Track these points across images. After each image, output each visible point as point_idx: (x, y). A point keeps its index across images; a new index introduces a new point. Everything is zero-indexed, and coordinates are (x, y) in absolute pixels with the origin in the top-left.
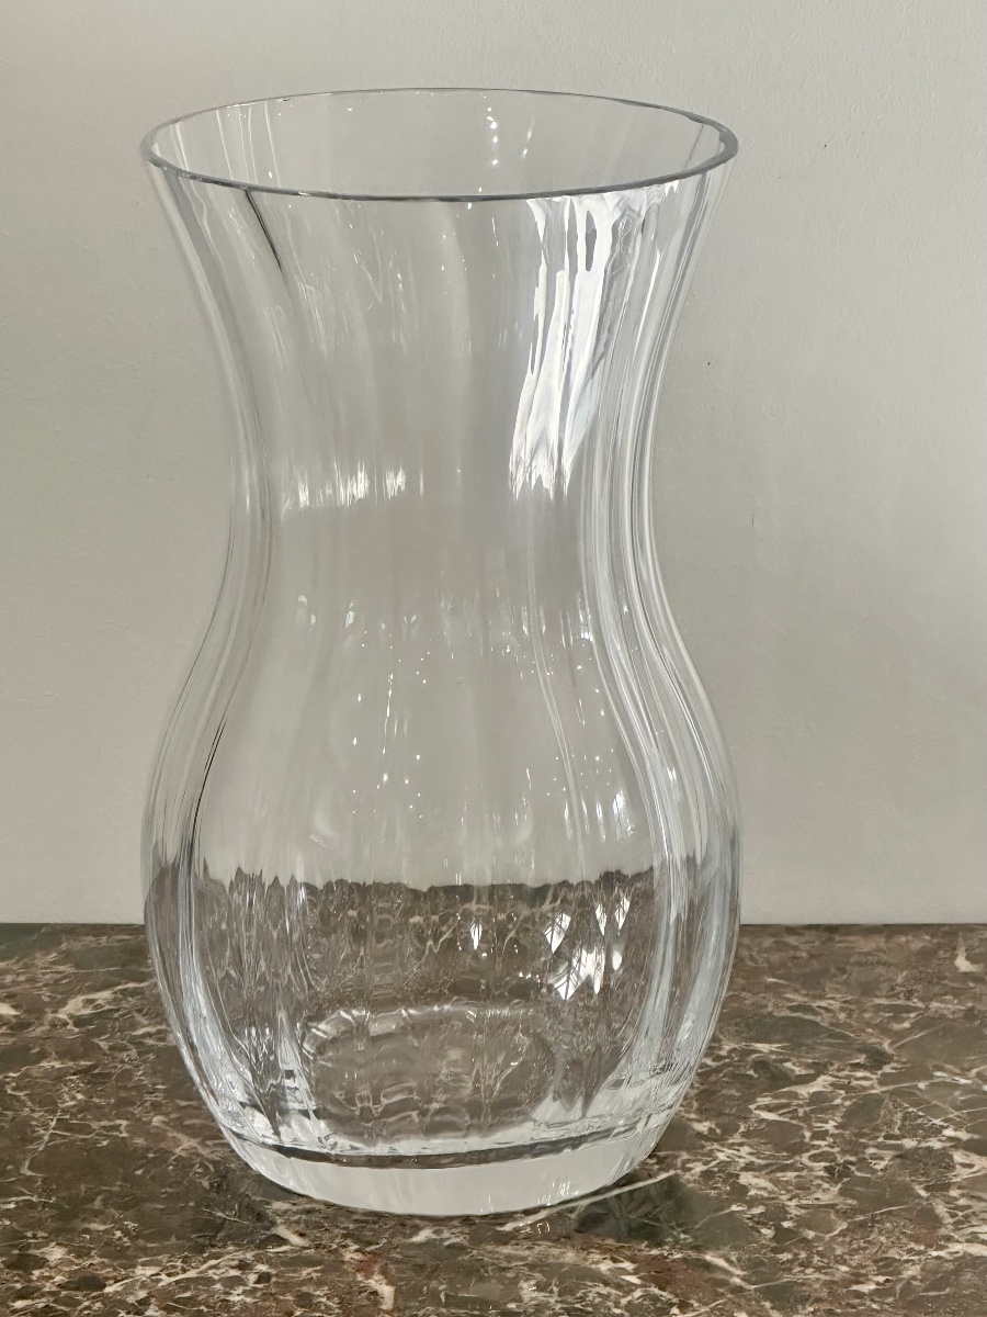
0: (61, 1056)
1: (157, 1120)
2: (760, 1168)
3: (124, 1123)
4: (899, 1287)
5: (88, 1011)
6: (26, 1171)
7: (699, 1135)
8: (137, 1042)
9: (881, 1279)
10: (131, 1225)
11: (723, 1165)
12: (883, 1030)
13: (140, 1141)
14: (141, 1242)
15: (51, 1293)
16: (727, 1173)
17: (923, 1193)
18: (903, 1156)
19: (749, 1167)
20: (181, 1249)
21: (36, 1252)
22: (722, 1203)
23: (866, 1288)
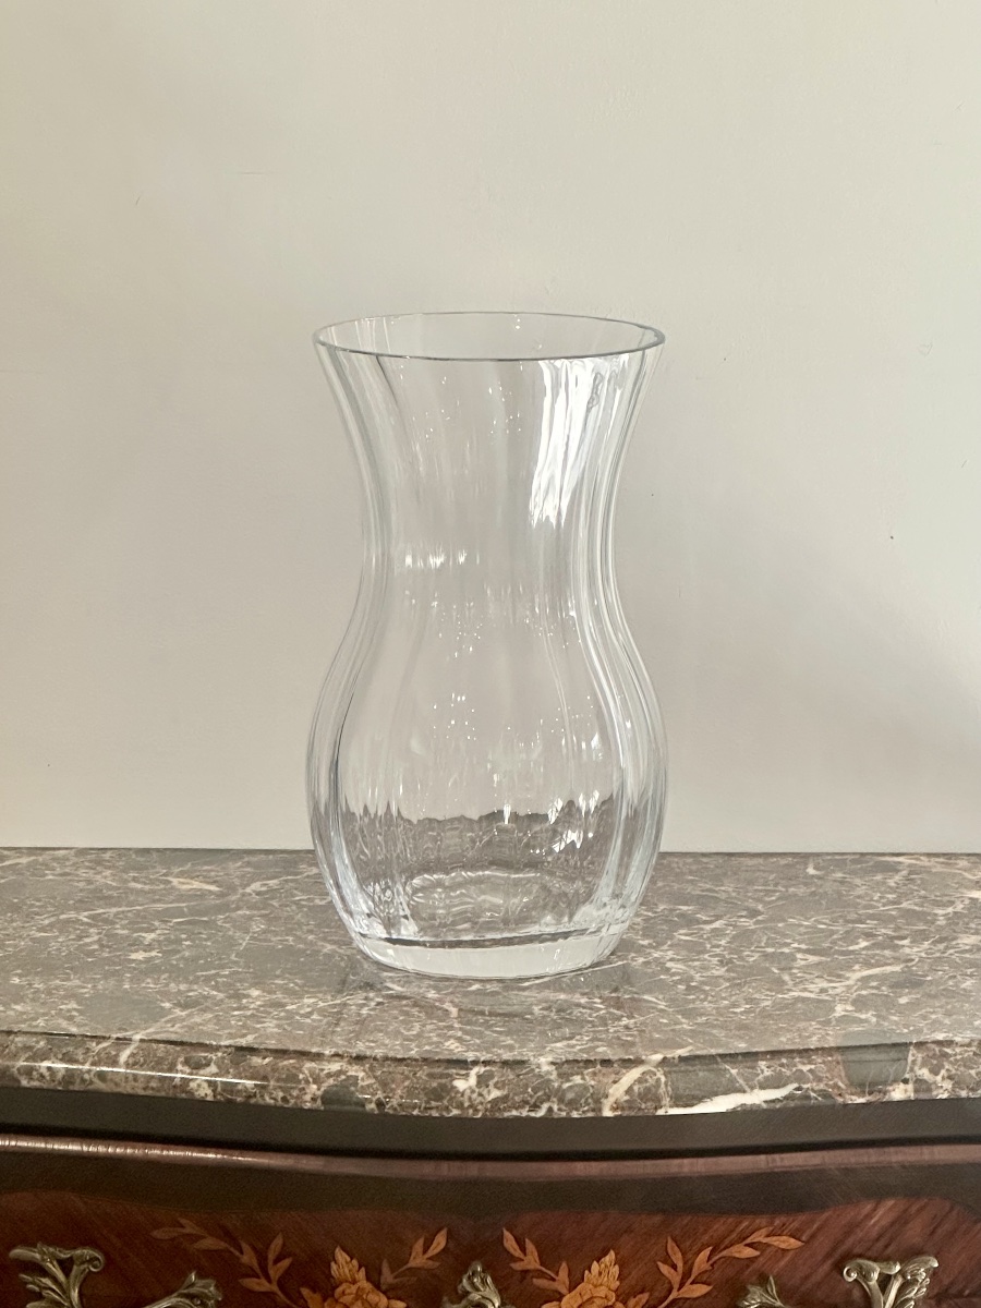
0: (248, 908)
1: (311, 937)
2: (678, 960)
3: (291, 938)
4: (758, 1010)
5: (264, 889)
6: (233, 957)
7: (643, 946)
8: (297, 903)
9: (748, 1006)
10: (299, 981)
11: (656, 959)
12: (759, 900)
13: (301, 946)
14: (306, 989)
15: (254, 1009)
16: (659, 962)
17: (776, 971)
18: (766, 956)
19: (671, 960)
20: (330, 991)
21: (245, 992)
22: (654, 974)
23: (738, 1010)
